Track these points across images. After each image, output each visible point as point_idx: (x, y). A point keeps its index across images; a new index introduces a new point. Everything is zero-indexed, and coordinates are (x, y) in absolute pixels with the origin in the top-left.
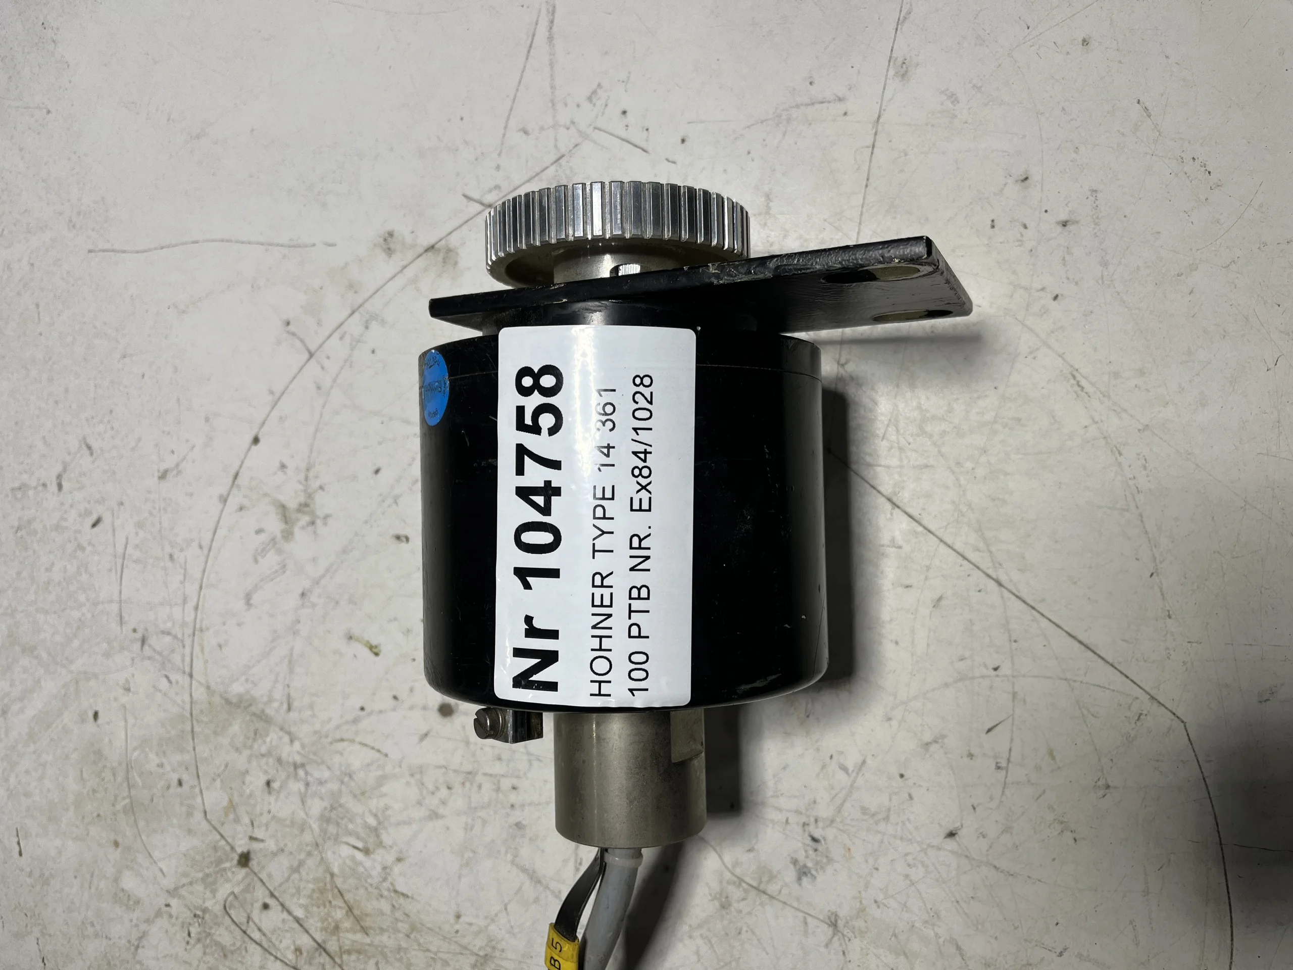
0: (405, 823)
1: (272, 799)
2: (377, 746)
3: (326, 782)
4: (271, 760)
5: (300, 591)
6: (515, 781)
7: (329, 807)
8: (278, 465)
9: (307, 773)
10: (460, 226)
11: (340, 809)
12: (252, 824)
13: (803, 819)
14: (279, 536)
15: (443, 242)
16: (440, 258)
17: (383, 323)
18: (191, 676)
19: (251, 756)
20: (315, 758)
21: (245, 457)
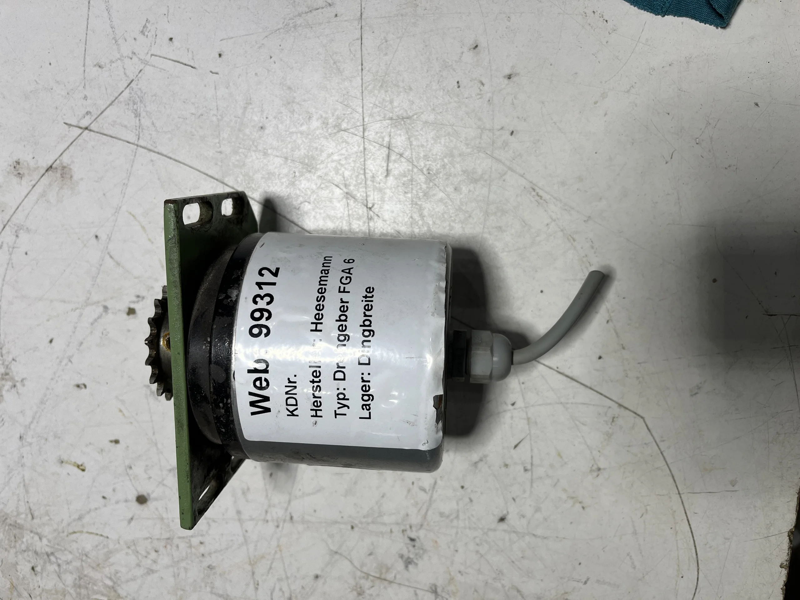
0: (132, 580)
1: (39, 578)
2: (100, 533)
3: (71, 562)
4: (30, 553)
5: (19, 436)
6: (200, 539)
7: (78, 578)
9: (57, 558)
10: (68, 147)
11: (86, 578)
13: (403, 528)
15: (58, 161)
16: (58, 175)
17: (28, 230)
19: (16, 553)
20: (59, 547)
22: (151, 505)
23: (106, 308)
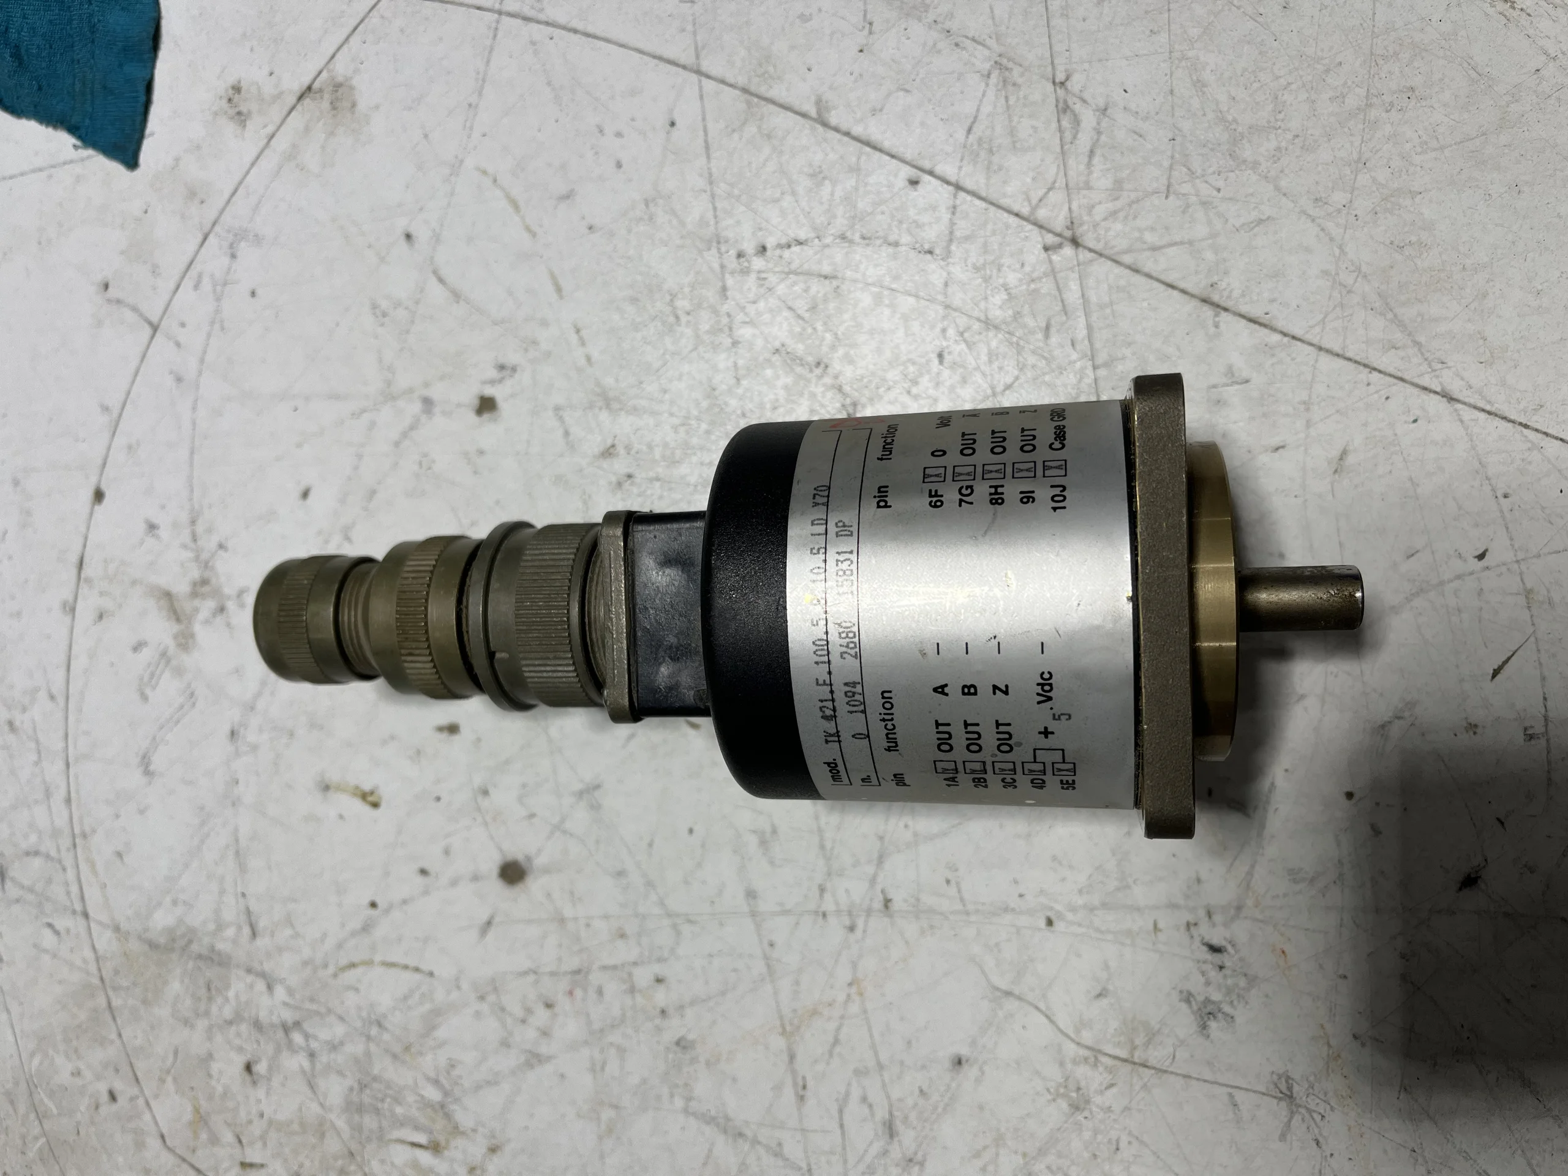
0: (488, 1083)
1: (260, 1092)
2: (412, 963)
4: (244, 1028)
5: (226, 729)
6: (657, 969)
7: (356, 1086)
8: (143, 527)
9: (307, 1036)
10: (347, 39)
11: (375, 1085)
12: (240, 1141)
13: (1187, 916)
14: (171, 643)
15: (324, 74)
16: (326, 105)
17: (258, 239)
18: (86, 915)
19: (210, 1029)
20: (314, 1007)
21: (88, 528)
22: (535, 885)
23: (428, 403)
